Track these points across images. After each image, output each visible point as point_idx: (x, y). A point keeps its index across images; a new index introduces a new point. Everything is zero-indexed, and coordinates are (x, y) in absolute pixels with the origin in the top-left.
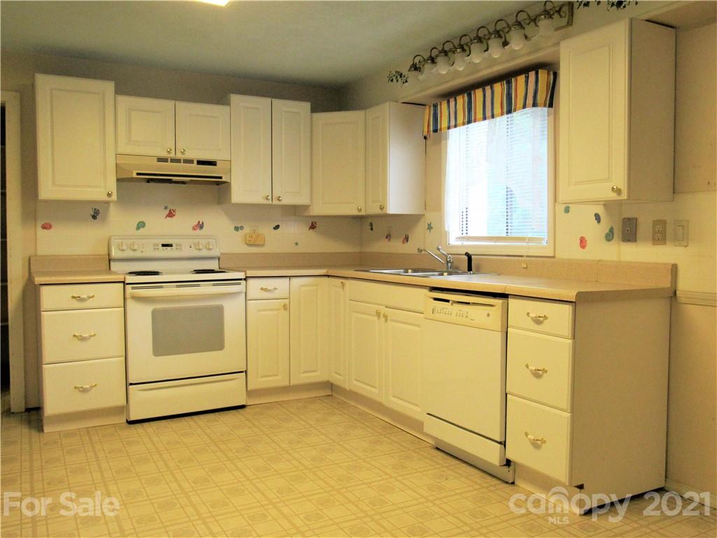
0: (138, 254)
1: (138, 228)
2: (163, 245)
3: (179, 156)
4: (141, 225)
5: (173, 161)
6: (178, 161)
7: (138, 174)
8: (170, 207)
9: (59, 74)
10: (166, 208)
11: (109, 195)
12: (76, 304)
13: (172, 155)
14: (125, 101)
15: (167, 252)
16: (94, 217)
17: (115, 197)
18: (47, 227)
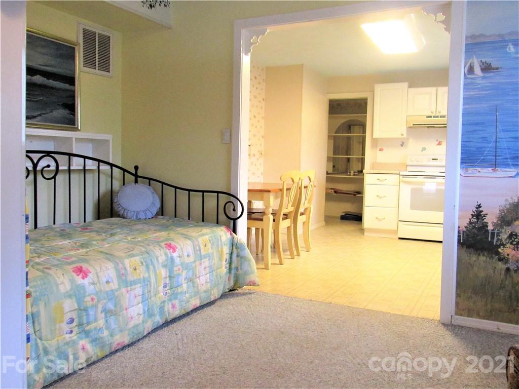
0: (419, 163)
1: (422, 150)
2: (433, 159)
3: (438, 114)
4: (424, 149)
5: (434, 117)
6: (438, 117)
7: (413, 125)
8: (439, 140)
9: (388, 82)
10: (437, 140)
11: (402, 135)
12: (378, 182)
13: (434, 114)
14: (412, 90)
15: (435, 163)
16: (402, 146)
17: (405, 136)
18: (381, 150)
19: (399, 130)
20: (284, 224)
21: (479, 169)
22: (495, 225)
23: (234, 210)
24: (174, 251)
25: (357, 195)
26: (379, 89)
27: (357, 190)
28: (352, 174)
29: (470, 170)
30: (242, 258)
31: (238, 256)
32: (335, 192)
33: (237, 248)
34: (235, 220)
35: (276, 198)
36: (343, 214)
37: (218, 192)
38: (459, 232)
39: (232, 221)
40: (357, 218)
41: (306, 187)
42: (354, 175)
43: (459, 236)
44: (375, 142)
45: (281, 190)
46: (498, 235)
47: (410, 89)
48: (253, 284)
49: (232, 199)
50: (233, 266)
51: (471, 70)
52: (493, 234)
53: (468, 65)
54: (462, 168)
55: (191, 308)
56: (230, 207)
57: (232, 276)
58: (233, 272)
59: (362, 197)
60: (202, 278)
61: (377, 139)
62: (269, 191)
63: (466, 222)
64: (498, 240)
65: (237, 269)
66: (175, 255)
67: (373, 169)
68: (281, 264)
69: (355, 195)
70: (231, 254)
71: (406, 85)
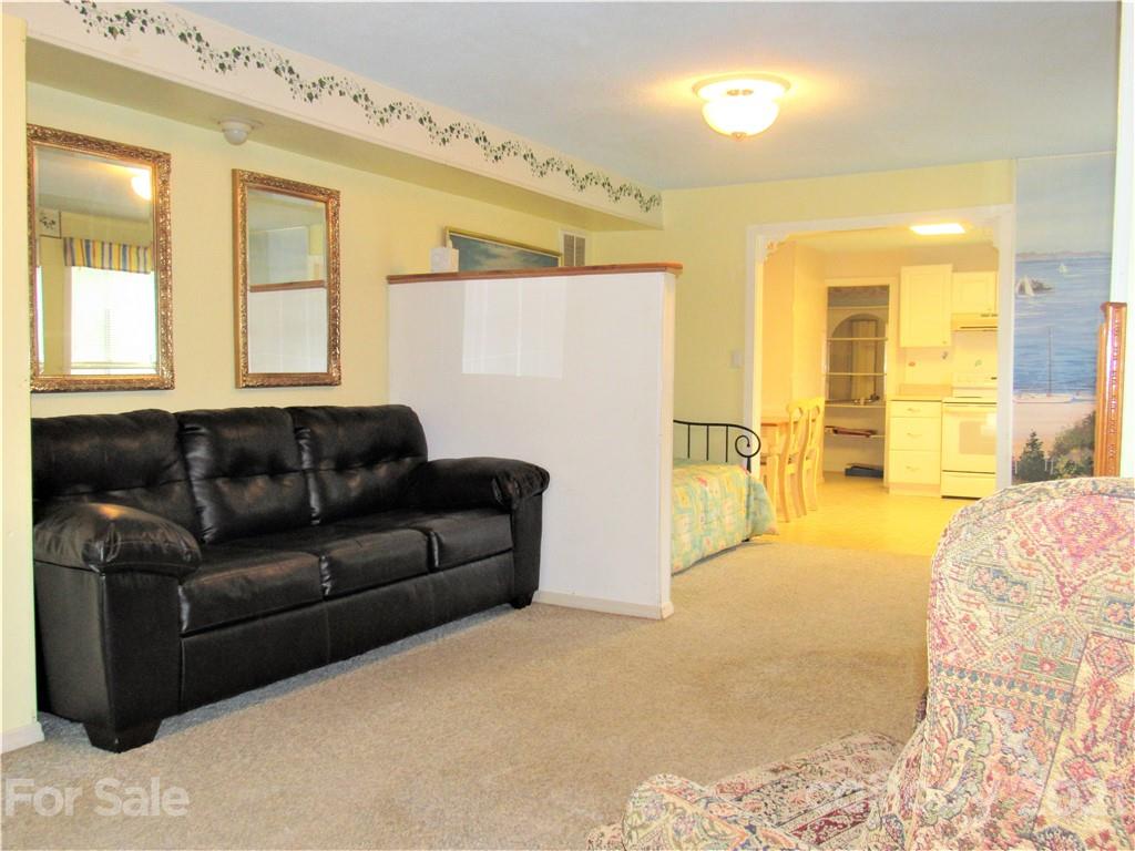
0: (972, 385)
1: (976, 365)
2: (992, 378)
4: (978, 363)
5: (992, 316)
7: (962, 328)
11: (944, 342)
12: (909, 414)
13: (993, 311)
14: (959, 276)
16: (944, 358)
17: (949, 344)
18: (912, 364)
19: (940, 336)
20: (790, 469)
21: (1033, 395)
22: (1053, 454)
23: (748, 445)
24: (706, 485)
25: (873, 435)
26: (908, 273)
27: (872, 427)
28: (862, 401)
29: (1024, 396)
30: (761, 500)
31: (755, 499)
32: (836, 432)
33: (755, 490)
34: (749, 457)
35: (781, 434)
36: (849, 467)
37: (727, 425)
38: (1013, 463)
39: (746, 459)
40: (875, 473)
41: (796, 423)
42: (865, 403)
43: (1013, 468)
44: (902, 353)
45: (787, 424)
46: (1055, 465)
47: (955, 274)
48: (773, 532)
49: (745, 433)
50: (751, 510)
51: (1022, 289)
52: (1049, 463)
53: (1019, 284)
54: (1015, 394)
55: (719, 549)
56: (742, 444)
57: (750, 522)
58: (751, 517)
59: (883, 440)
60: (727, 518)
61: (905, 348)
62: (774, 425)
63: (1021, 452)
64: (1055, 470)
65: (755, 514)
66: (707, 489)
67: (900, 395)
68: (787, 522)
69: (868, 436)
70: (749, 496)
71: (949, 267)
